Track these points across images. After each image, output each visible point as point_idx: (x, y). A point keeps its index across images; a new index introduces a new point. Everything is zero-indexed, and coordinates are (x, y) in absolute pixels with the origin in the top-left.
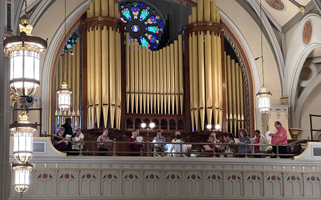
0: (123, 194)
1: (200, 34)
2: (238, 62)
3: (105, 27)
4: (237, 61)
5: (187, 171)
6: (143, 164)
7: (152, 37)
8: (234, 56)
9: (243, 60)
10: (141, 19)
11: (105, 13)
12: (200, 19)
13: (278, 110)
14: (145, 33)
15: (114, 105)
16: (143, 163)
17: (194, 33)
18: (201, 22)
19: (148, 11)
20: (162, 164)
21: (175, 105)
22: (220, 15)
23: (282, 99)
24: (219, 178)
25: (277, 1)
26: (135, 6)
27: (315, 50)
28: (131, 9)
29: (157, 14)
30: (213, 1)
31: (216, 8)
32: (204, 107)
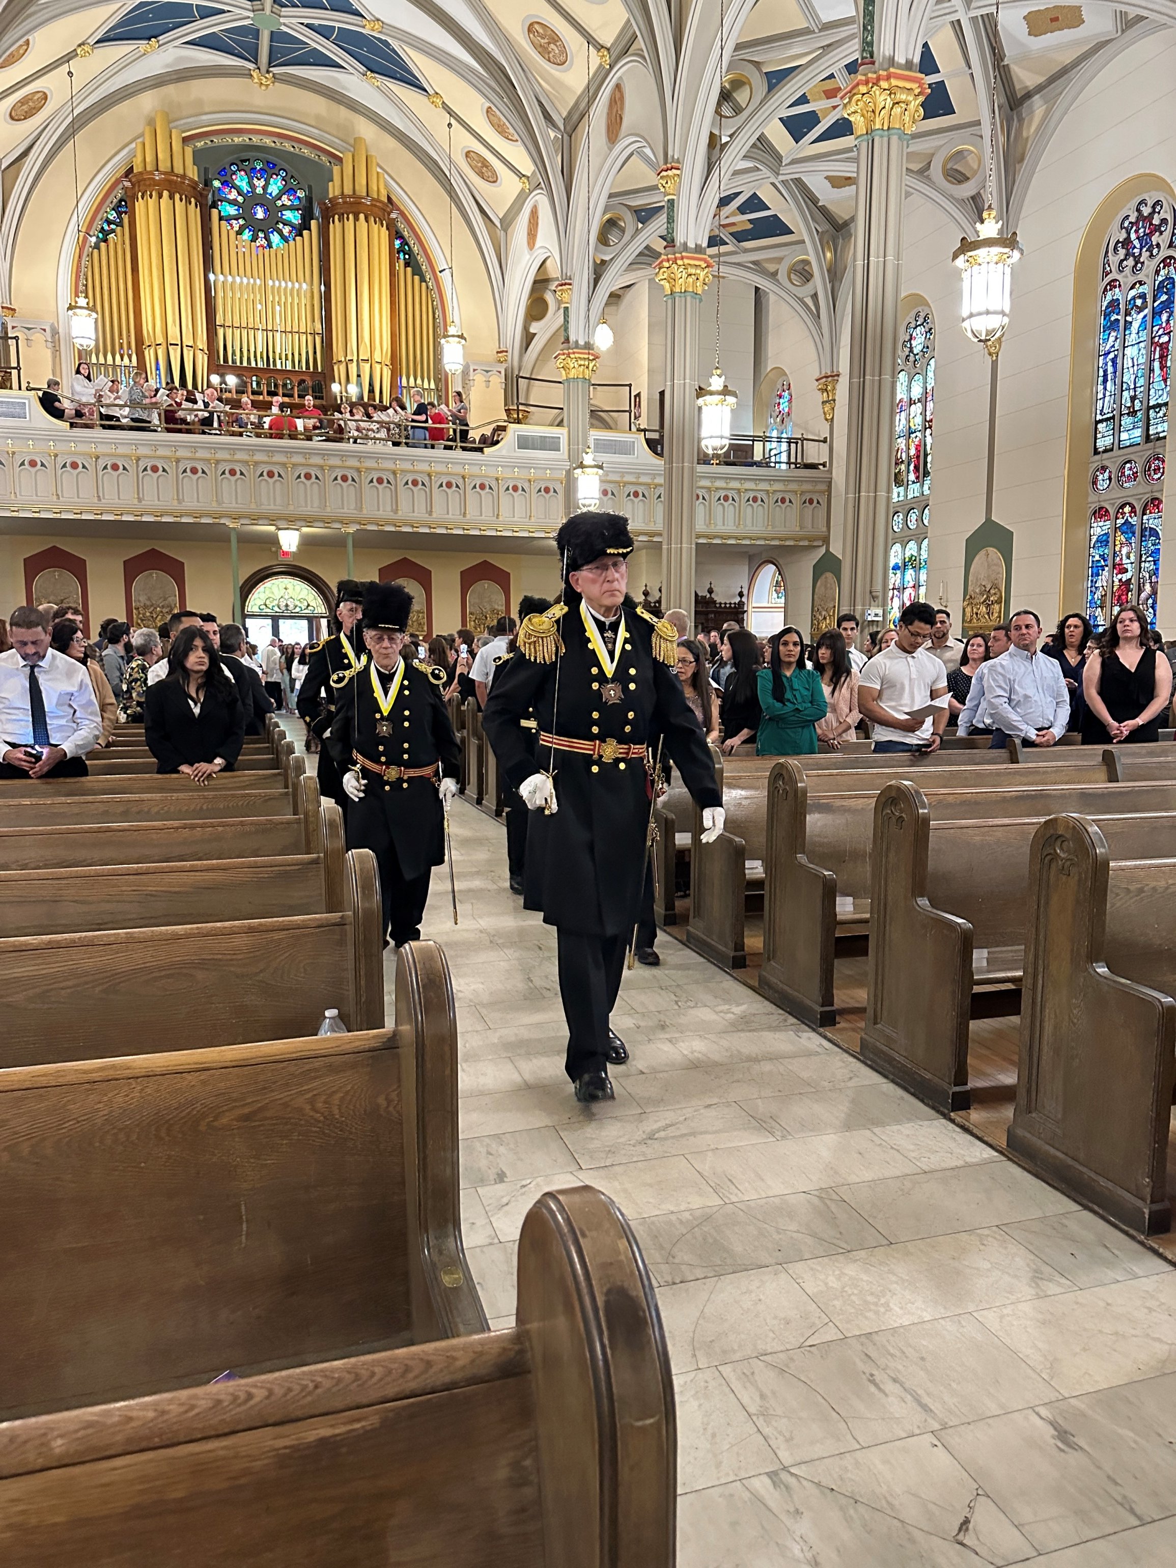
0: (180, 503)
1: (348, 219)
2: (425, 281)
3: (166, 194)
4: (423, 279)
5: (295, 465)
6: (213, 449)
7: (290, 232)
8: (417, 271)
9: (432, 278)
10: (271, 194)
11: (164, 166)
12: (348, 191)
13: (487, 371)
14: (277, 223)
15: (192, 347)
16: (216, 448)
17: (336, 217)
18: (350, 197)
19: (283, 180)
20: (249, 450)
21: (307, 353)
22: (387, 185)
23: (498, 352)
24: (353, 480)
25: (485, 164)
26: (258, 168)
27: (548, 262)
28: (251, 173)
29: (299, 186)
30: (371, 156)
31: (379, 170)
32: (355, 359)
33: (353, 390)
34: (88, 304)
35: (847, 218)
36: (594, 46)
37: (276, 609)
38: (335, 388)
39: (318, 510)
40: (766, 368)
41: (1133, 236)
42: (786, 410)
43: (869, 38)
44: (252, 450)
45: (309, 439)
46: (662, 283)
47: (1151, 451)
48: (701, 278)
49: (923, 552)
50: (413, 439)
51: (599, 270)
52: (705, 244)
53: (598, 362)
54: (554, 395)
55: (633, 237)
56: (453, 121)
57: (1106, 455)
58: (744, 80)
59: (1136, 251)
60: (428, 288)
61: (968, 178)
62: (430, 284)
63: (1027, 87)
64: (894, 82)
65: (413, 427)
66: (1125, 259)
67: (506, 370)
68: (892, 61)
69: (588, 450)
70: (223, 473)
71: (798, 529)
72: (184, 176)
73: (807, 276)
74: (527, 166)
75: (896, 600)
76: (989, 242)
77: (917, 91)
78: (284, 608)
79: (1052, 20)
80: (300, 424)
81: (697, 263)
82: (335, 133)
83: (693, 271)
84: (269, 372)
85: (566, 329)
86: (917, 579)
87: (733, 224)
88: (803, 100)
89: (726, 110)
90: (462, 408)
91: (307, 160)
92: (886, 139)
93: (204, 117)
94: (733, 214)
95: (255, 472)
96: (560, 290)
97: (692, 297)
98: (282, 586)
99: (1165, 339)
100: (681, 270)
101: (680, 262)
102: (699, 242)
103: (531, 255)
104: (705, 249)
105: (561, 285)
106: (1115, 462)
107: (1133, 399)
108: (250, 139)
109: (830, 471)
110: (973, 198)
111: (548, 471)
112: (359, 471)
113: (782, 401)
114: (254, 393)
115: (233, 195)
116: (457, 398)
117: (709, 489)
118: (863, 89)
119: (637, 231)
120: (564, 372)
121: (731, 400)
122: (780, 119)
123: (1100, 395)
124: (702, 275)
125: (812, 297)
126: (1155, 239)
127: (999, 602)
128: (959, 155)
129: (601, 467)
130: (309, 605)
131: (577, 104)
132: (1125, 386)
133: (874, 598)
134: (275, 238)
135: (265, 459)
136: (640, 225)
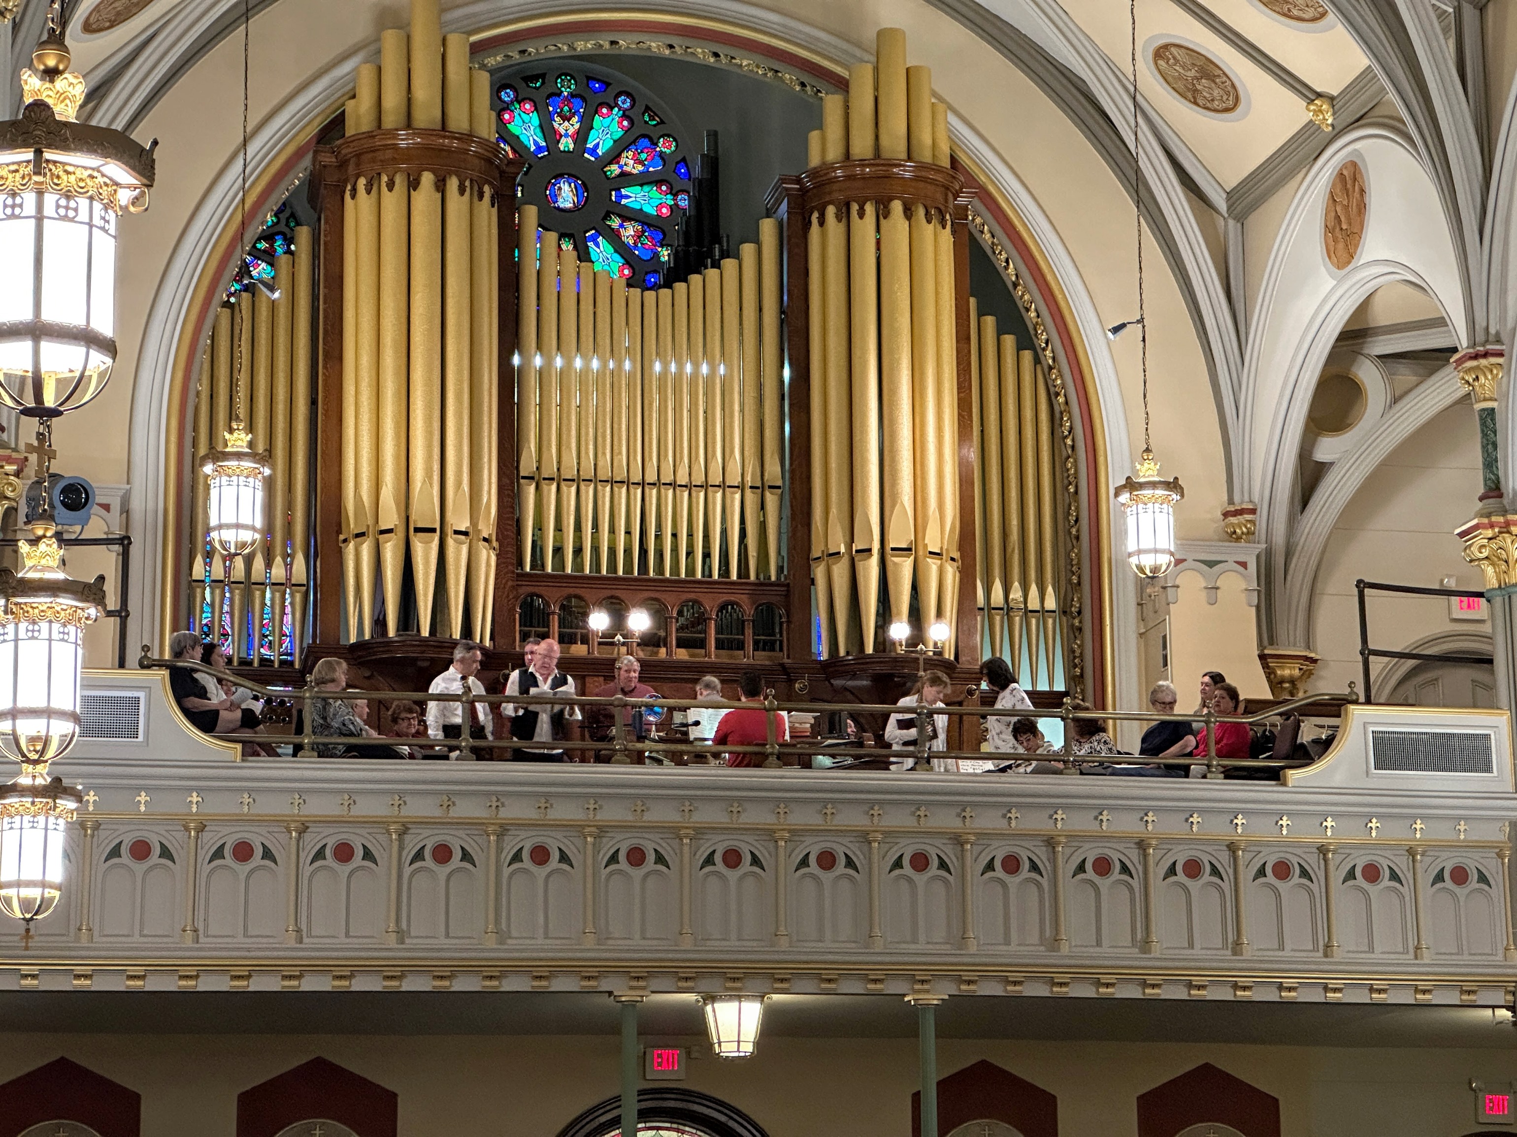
1: (860, 215)
2: (1032, 347)
3: (427, 178)
5: (796, 833)
7: (639, 236)
10: (593, 152)
11: (426, 116)
12: (862, 147)
13: (1211, 564)
14: (607, 216)
15: (466, 534)
17: (831, 210)
18: (863, 163)
19: (625, 116)
20: (682, 799)
22: (948, 132)
23: (1225, 514)
24: (943, 865)
25: (1207, 69)
26: (565, 92)
28: (548, 105)
29: (663, 129)
30: (918, 69)
31: (934, 99)
32: (875, 548)
34: (251, 444)
39: (852, 947)
67: (1260, 560)
70: (614, 859)
82: (812, 16)
95: (692, 853)
96: (1467, 370)
103: (1340, 281)
105: (1476, 357)
108: (613, 43)
111: (1459, 826)
112: (957, 840)
120: (1490, 570)
135: (723, 819)
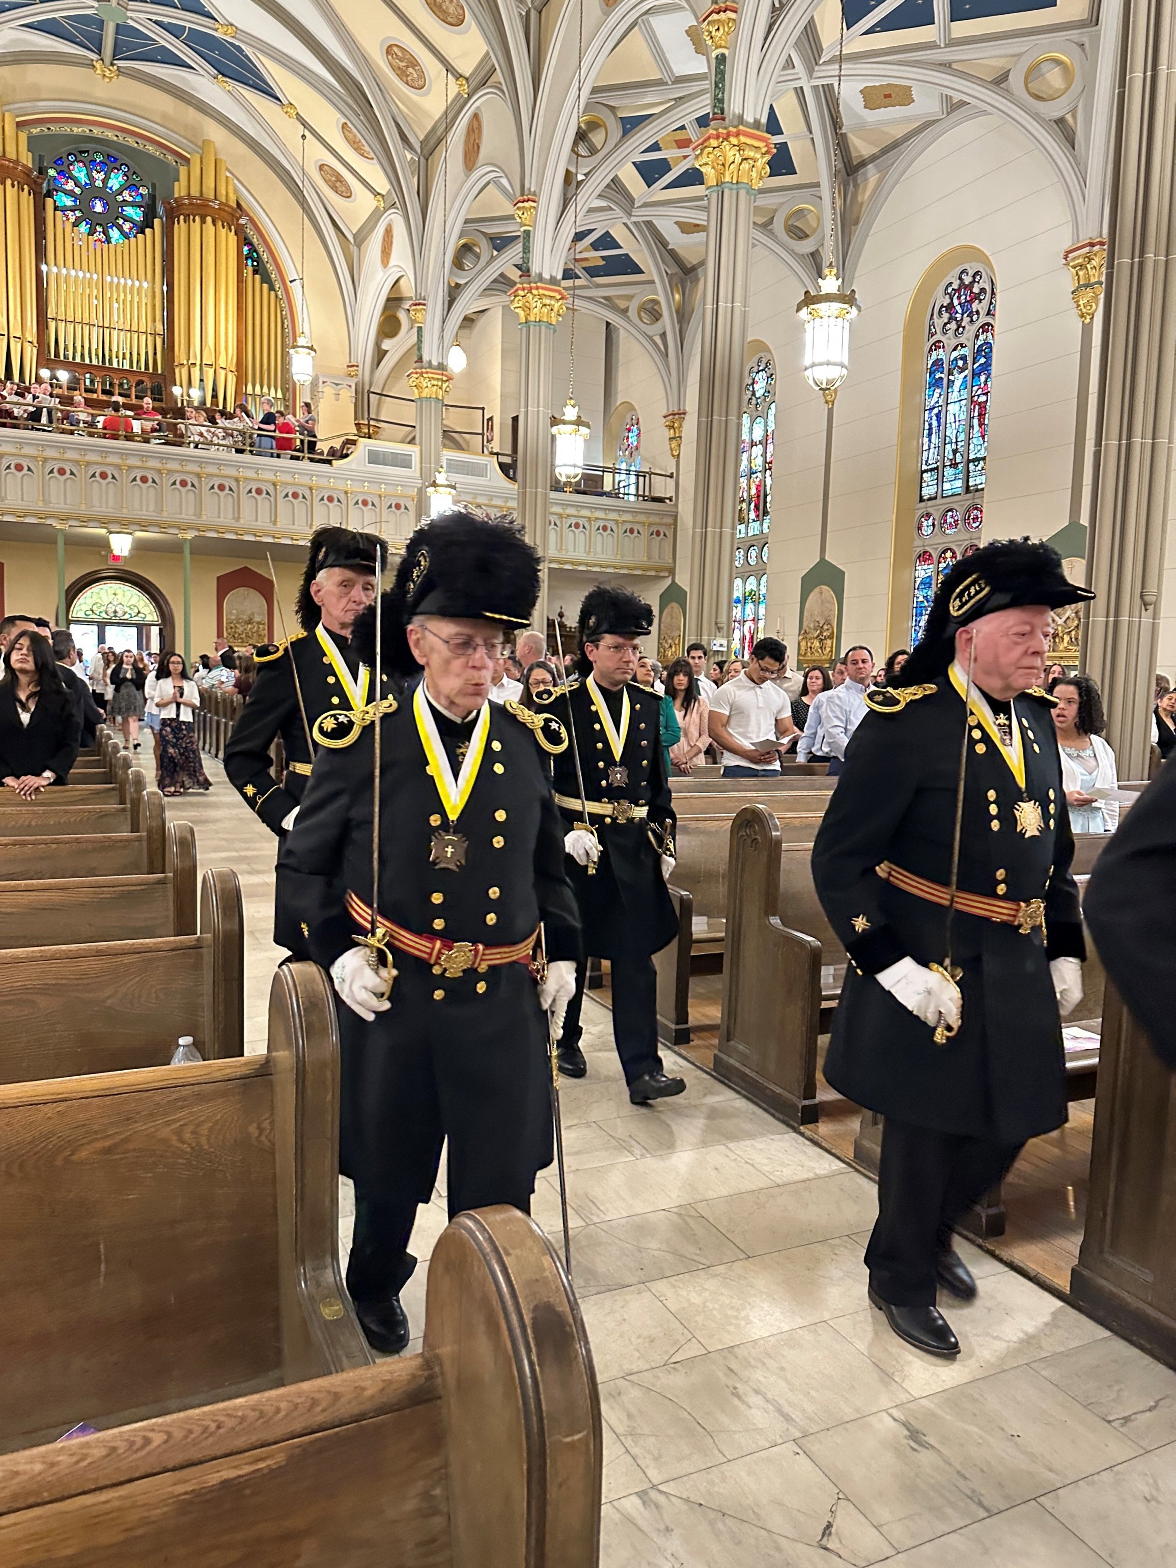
1: (194, 221)
2: (274, 290)
4: (272, 288)
5: (130, 468)
6: (42, 446)
7: (131, 229)
8: (266, 279)
9: (282, 287)
10: (111, 189)
12: (195, 192)
13: (337, 385)
14: (117, 218)
15: (20, 338)
16: (44, 445)
17: (182, 217)
18: (196, 198)
19: (125, 175)
20: (81, 449)
21: (147, 353)
22: (236, 191)
23: (348, 366)
24: (193, 485)
25: (339, 178)
26: (98, 160)
27: (402, 281)
28: (90, 165)
29: (141, 182)
30: (221, 160)
31: (228, 174)
32: (198, 363)
33: (196, 394)
35: (695, 262)
36: (453, 74)
37: (104, 615)
38: (177, 391)
39: (154, 514)
40: (616, 401)
41: (956, 302)
42: (635, 444)
43: (720, 95)
44: (83, 449)
45: (147, 441)
46: (517, 310)
47: (971, 502)
48: (556, 309)
49: (762, 587)
50: (260, 447)
51: (453, 293)
52: (559, 277)
53: (451, 384)
54: (408, 413)
55: (488, 264)
56: (307, 133)
57: (930, 503)
58: (600, 122)
59: (959, 316)
60: (277, 296)
61: (807, 236)
62: (279, 293)
63: (861, 156)
64: (743, 139)
65: (259, 435)
66: (949, 323)
67: (356, 385)
68: (741, 119)
69: (441, 470)
70: (51, 472)
71: (645, 559)
72: (17, 162)
73: (656, 316)
74: (382, 185)
75: (737, 631)
76: (829, 298)
77: (764, 150)
78: (112, 615)
79: (888, 96)
80: (137, 426)
81: (552, 294)
82: (182, 133)
83: (547, 301)
84: (104, 369)
85: (419, 349)
86: (756, 613)
87: (586, 259)
88: (655, 147)
89: (582, 150)
90: (310, 419)
91: (151, 156)
92: (734, 192)
93: (41, 104)
94: (586, 250)
95: (86, 472)
96: (414, 310)
97: (547, 327)
98: (111, 591)
99: (983, 399)
100: (536, 299)
101: (535, 292)
102: (554, 274)
103: (385, 273)
104: (559, 281)
105: (416, 305)
106: (938, 510)
107: (955, 452)
108: (90, 131)
109: (676, 505)
110: (812, 254)
111: (399, 488)
112: (199, 476)
113: (630, 435)
114: (87, 390)
115: (70, 185)
116: (305, 408)
117: (560, 516)
118: (714, 143)
119: (492, 259)
120: (416, 391)
121: (584, 430)
122: (634, 163)
123: (926, 447)
124: (557, 306)
125: (661, 335)
126: (975, 306)
127: (830, 637)
128: (800, 213)
129: (454, 487)
130: (139, 612)
131: (434, 129)
132: (948, 440)
133: (719, 629)
134: (114, 234)
135: (99, 459)
136: (495, 253)
